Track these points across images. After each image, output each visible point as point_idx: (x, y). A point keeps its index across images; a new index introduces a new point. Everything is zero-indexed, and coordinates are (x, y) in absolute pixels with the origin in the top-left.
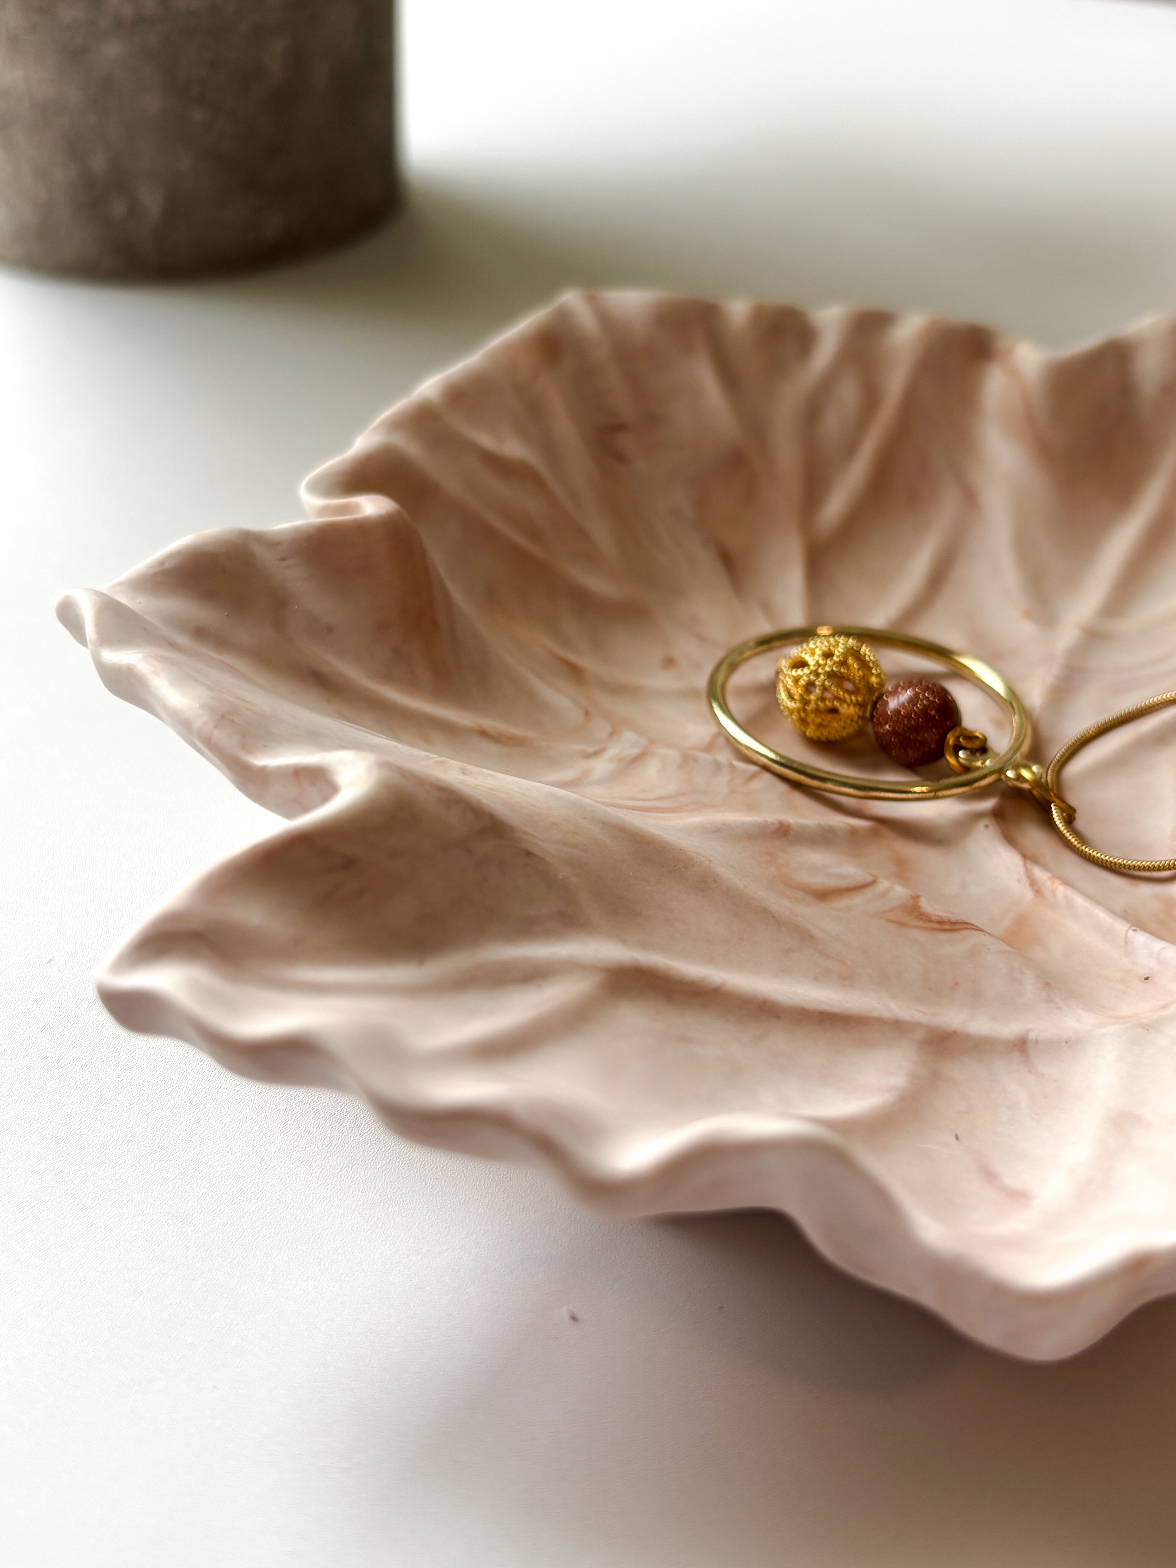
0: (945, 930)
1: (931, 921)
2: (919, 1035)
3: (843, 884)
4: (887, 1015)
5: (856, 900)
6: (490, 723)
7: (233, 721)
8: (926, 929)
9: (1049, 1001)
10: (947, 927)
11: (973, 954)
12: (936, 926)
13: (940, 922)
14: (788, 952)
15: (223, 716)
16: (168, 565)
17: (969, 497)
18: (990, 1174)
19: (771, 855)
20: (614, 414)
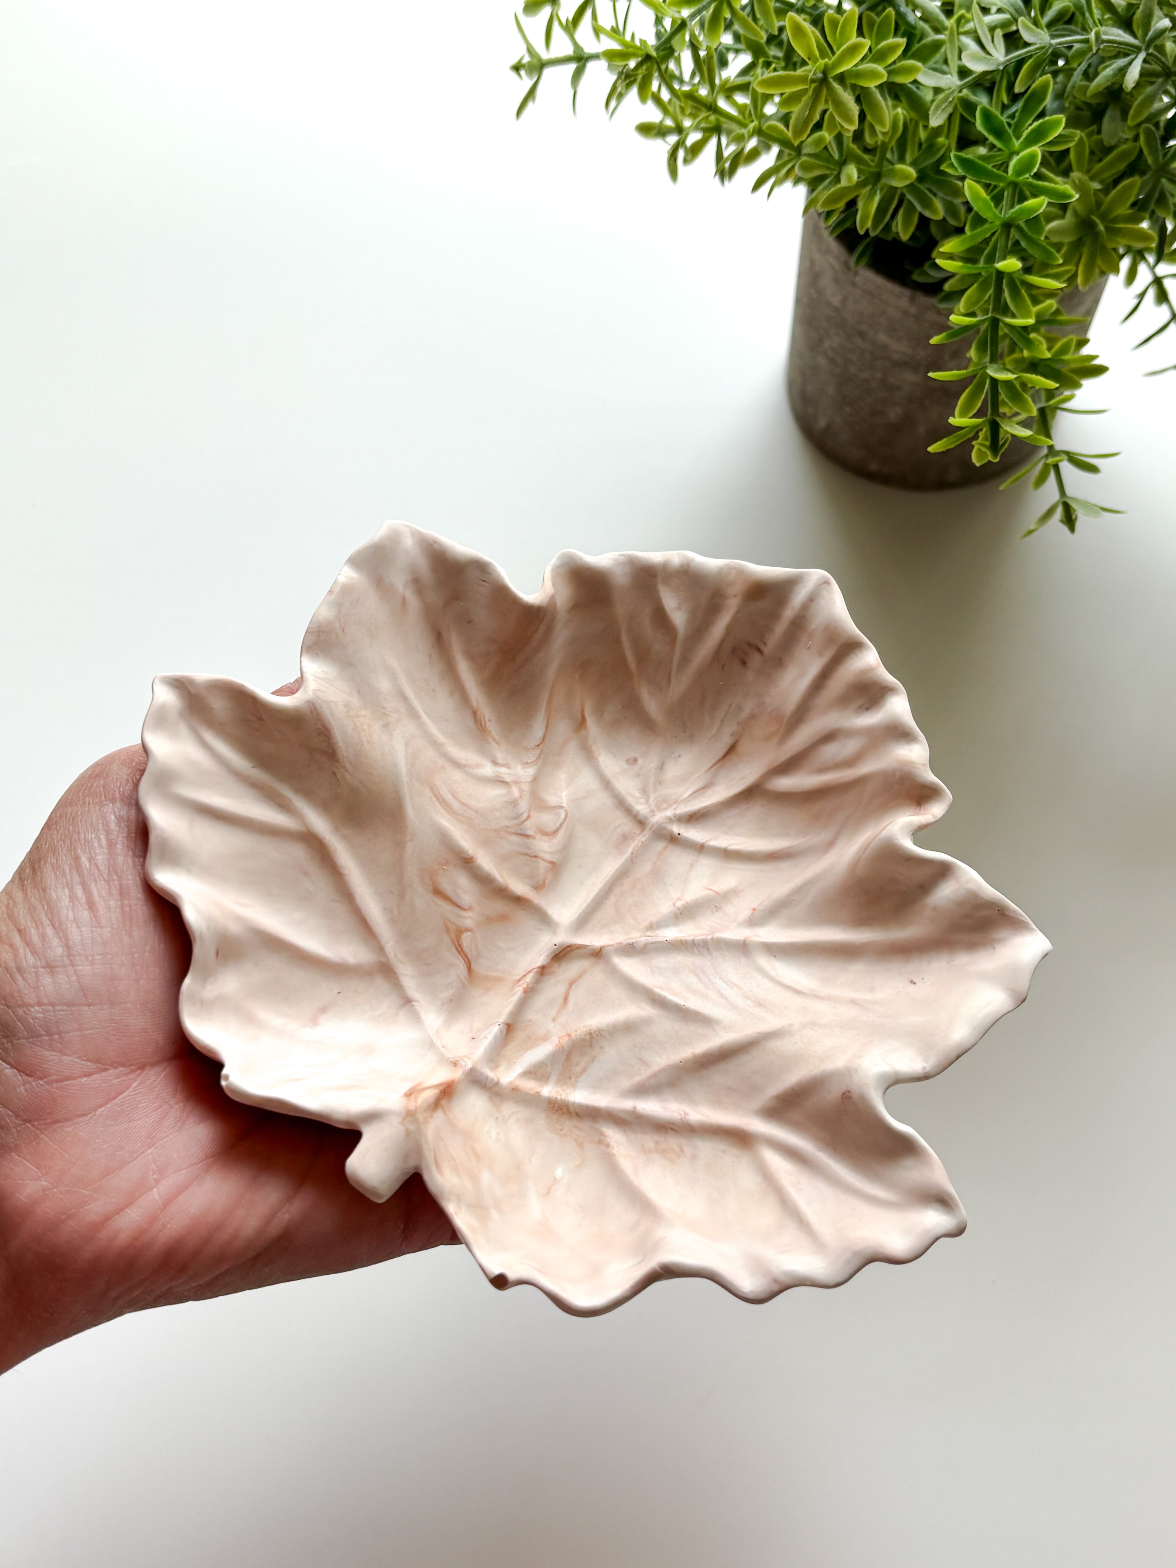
0: (457, 949)
1: (458, 941)
2: (383, 959)
3: (454, 898)
4: (383, 943)
5: (447, 907)
6: (487, 712)
7: (319, 636)
8: (453, 941)
9: (443, 1005)
10: (459, 949)
11: (452, 965)
12: (457, 944)
13: (460, 945)
14: (391, 892)
15: (319, 631)
16: (436, 546)
17: (830, 844)
18: (323, 1010)
19: (447, 863)
20: (765, 644)
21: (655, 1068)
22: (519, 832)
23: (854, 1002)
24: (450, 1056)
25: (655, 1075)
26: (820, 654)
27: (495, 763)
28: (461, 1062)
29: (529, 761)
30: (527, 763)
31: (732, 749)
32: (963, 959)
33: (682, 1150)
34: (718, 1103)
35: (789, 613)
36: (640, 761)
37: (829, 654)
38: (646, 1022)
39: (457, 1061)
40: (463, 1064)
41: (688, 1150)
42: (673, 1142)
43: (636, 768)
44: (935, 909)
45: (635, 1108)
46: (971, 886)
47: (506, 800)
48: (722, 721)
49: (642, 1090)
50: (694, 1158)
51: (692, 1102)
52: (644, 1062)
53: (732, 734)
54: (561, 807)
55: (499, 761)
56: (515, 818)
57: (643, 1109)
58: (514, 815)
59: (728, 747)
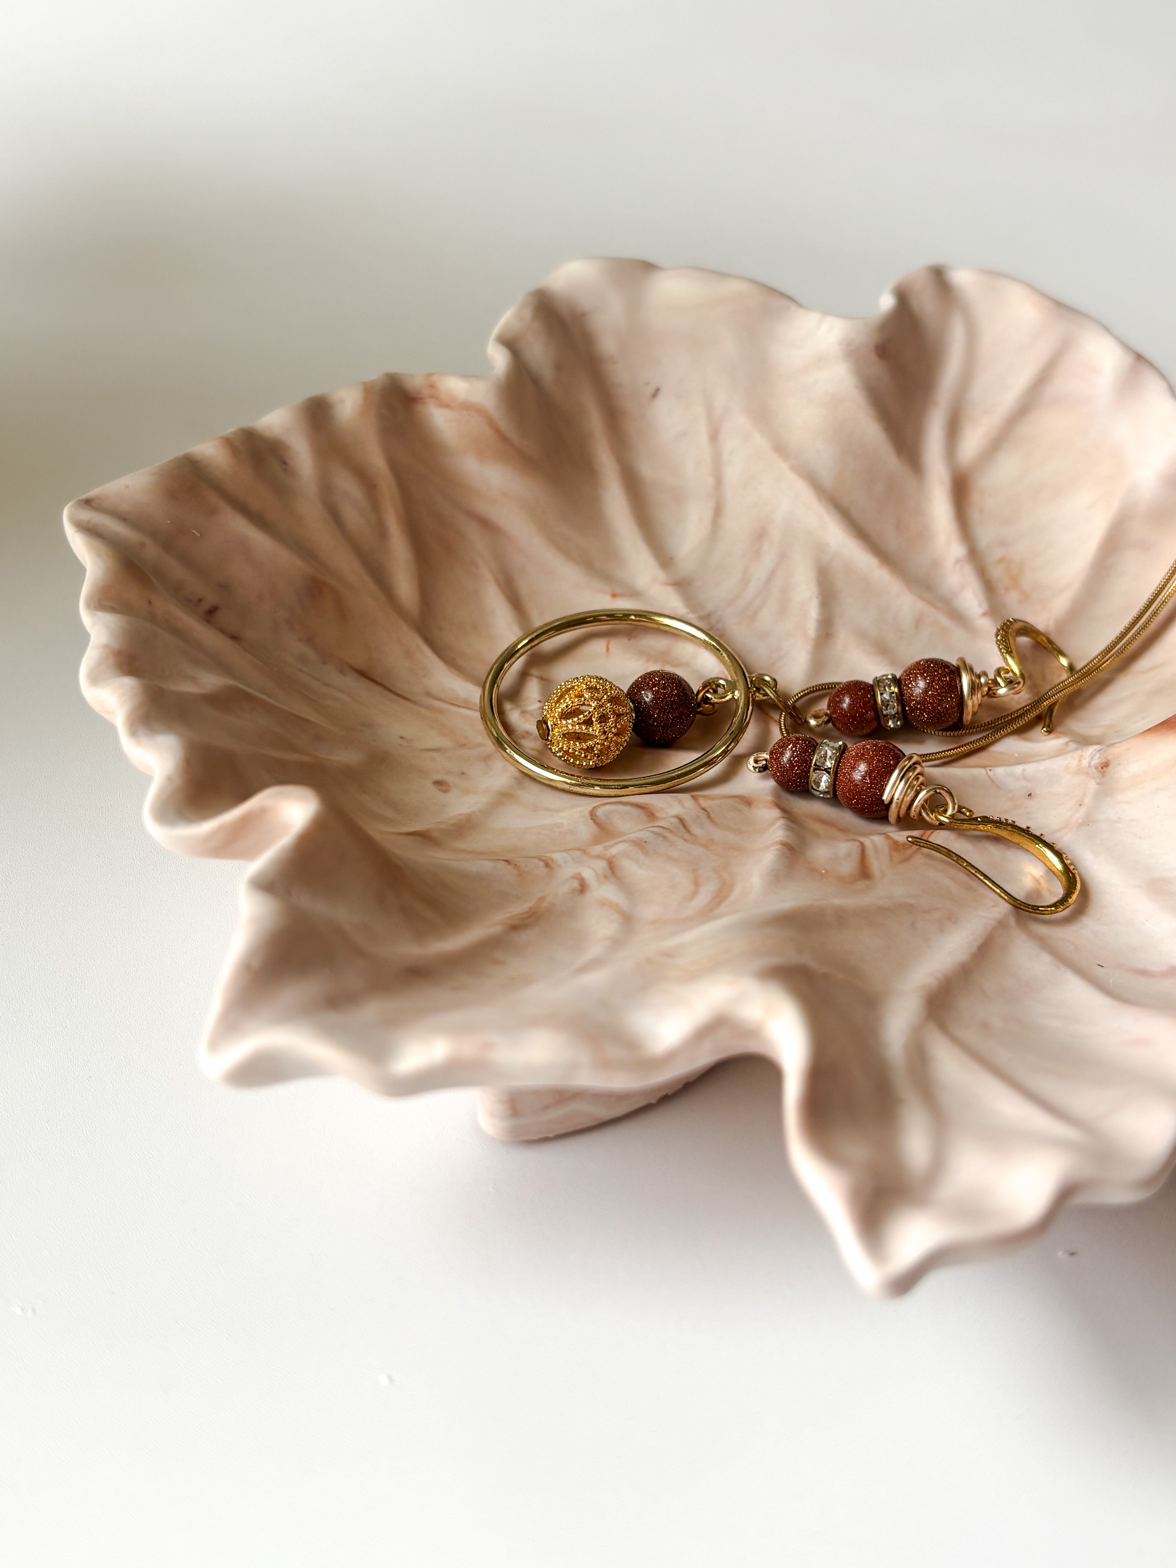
17: (486, 524)
18: (1144, 973)
19: (813, 870)
20: (200, 600)
21: (921, 605)
22: (682, 829)
23: (714, 437)
24: (1092, 786)
25: (931, 603)
26: (213, 512)
27: (583, 887)
28: (1095, 761)
29: (542, 864)
30: (547, 865)
31: (364, 674)
32: (607, 344)
33: (1001, 560)
34: (923, 535)
35: (152, 551)
36: (439, 777)
37: (213, 498)
38: (861, 635)
39: (1096, 768)
40: (1098, 755)
41: (998, 553)
42: (997, 573)
43: (450, 779)
44: (558, 367)
45: (984, 614)
46: (528, 313)
47: (641, 856)
48: (326, 685)
49: (957, 616)
50: (1003, 544)
51: (936, 564)
52: (919, 622)
53: (342, 672)
54: (593, 814)
55: (576, 884)
56: (665, 837)
57: (980, 606)
58: (661, 839)
59: (363, 679)
